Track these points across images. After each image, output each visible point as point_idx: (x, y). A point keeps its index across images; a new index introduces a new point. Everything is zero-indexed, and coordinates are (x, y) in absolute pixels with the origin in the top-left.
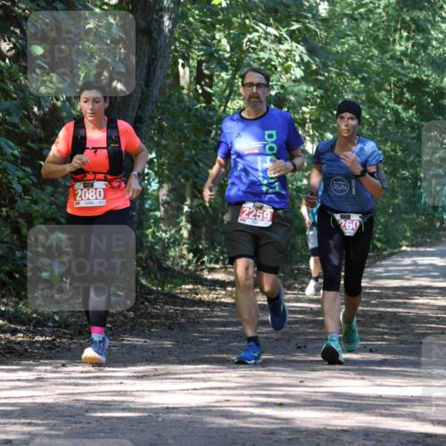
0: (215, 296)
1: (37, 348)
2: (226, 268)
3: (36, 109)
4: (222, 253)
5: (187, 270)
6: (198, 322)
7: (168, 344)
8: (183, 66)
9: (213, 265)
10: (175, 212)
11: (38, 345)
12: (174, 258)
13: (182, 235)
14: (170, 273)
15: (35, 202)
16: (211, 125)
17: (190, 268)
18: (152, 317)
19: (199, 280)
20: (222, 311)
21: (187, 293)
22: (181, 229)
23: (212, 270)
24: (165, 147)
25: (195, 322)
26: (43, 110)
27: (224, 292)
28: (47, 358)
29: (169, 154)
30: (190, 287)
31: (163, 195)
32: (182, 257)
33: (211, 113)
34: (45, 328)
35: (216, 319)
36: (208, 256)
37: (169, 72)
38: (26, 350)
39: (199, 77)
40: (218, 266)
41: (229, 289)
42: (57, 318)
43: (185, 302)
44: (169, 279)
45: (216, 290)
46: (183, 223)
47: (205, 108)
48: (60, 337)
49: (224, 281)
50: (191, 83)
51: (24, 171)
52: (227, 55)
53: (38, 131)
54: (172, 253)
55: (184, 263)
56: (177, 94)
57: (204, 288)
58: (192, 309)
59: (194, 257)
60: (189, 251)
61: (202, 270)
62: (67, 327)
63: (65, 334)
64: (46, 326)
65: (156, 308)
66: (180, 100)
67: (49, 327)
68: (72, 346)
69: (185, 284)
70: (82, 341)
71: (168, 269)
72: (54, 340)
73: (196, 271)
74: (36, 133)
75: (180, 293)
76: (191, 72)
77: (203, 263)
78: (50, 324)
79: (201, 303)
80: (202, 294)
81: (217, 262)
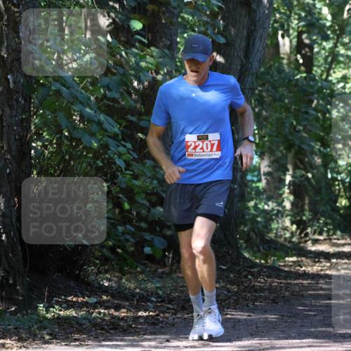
0: (320, 268)
1: (141, 324)
2: (330, 239)
3: (135, 84)
4: (326, 224)
5: (290, 242)
6: (303, 296)
7: (272, 317)
8: (283, 36)
9: (316, 237)
10: (278, 185)
11: (142, 321)
12: (277, 229)
13: (285, 207)
14: (274, 246)
15: (135, 177)
16: (313, 94)
17: (294, 239)
18: (256, 291)
19: (303, 253)
20: (326, 283)
21: (291, 266)
22: (283, 201)
23: (315, 242)
24: (266, 119)
25: (299, 295)
26: (143, 84)
27: (328, 264)
28: (151, 334)
29: (269, 126)
30: (294, 259)
31: (265, 167)
32: (285, 229)
33: (311, 83)
34: (149, 304)
35: (320, 292)
36: (312, 228)
37: (269, 42)
38: (130, 326)
39: (300, 47)
40: (321, 238)
41: (334, 261)
42: (161, 293)
43: (290, 275)
44: (273, 251)
45: (321, 262)
46: (286, 195)
47: (305, 78)
48: (164, 312)
49: (328, 253)
50: (291, 52)
51: (125, 146)
52: (328, 24)
53: (138, 106)
54: (274, 225)
55: (288, 235)
56: (277, 64)
57: (309, 260)
58: (296, 282)
59: (297, 229)
60: (292, 223)
61: (306, 241)
62: (170, 302)
63: (168, 309)
64: (149, 301)
65: (259, 282)
66: (280, 71)
67: (152, 302)
68: (176, 320)
69: (289, 257)
70: (186, 316)
71: (271, 241)
72: (158, 315)
73: (300, 243)
74: (136, 108)
75: (284, 266)
76: (291, 42)
77: (307, 235)
78: (153, 299)
79: (305, 275)
80: (306, 266)
81: (320, 234)
